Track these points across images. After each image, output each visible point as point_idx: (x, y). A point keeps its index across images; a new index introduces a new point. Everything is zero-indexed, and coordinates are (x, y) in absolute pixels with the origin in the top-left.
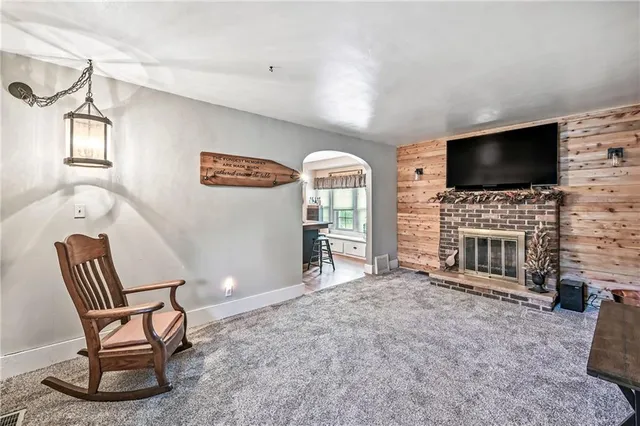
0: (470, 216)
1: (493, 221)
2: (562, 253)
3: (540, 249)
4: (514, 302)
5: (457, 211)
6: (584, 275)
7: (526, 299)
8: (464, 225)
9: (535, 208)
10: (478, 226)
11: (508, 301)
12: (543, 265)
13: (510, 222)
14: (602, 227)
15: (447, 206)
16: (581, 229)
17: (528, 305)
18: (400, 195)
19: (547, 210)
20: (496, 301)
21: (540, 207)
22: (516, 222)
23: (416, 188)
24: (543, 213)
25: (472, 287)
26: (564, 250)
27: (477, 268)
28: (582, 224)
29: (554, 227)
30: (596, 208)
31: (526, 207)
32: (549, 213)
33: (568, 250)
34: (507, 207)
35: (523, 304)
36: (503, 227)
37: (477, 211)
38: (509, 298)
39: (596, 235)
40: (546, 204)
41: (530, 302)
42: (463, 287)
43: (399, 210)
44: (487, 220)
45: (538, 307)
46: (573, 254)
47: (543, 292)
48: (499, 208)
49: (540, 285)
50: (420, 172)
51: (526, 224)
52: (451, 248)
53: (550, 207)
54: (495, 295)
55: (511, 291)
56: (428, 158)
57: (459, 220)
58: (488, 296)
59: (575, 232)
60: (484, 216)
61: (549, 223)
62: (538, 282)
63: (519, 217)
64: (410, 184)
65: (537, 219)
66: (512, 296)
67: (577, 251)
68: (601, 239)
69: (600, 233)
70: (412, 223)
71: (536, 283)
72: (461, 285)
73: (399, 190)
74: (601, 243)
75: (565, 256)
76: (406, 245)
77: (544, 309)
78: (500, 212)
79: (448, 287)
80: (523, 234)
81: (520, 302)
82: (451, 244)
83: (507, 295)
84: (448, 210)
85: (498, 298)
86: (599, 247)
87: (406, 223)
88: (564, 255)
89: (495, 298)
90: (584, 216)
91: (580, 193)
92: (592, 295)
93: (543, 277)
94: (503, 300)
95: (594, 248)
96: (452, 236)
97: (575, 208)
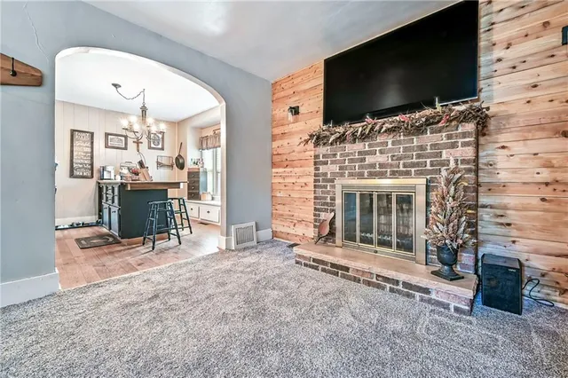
0: (352, 161)
1: (381, 166)
2: (481, 212)
3: (450, 203)
4: (408, 295)
5: (335, 155)
6: (517, 247)
7: (427, 291)
8: (342, 175)
9: (442, 138)
10: (361, 176)
11: (399, 292)
12: (455, 232)
13: (405, 166)
14: (548, 165)
15: (322, 150)
16: (515, 171)
17: (429, 301)
18: (275, 145)
19: (460, 141)
20: (380, 292)
21: (449, 137)
22: (413, 165)
23: (291, 134)
24: (454, 146)
25: (347, 269)
26: (484, 206)
27: (358, 239)
28: (514, 163)
29: (471, 166)
30: (539, 134)
31: (429, 138)
32: (464, 144)
33: (492, 207)
34: (399, 142)
35: (422, 300)
36: (394, 174)
37: (360, 153)
38: (400, 287)
39: (540, 178)
40: (460, 130)
41: (433, 296)
42: (336, 269)
43: (274, 165)
44: (372, 166)
45: (446, 307)
46: (499, 212)
47: (454, 277)
48: (390, 146)
49: (450, 265)
50: (295, 111)
51: (428, 167)
52: (326, 211)
53: (464, 135)
54: (380, 282)
55: (402, 277)
56: (305, 91)
57: (336, 168)
58: (369, 284)
59: (503, 176)
60: (369, 159)
61: (463, 161)
62: (447, 261)
63: (419, 156)
64: (286, 129)
65: (444, 156)
66: (406, 284)
67: (505, 208)
68: (547, 184)
69: (546, 175)
70: (287, 180)
71: (444, 263)
72: (333, 265)
73: (274, 138)
74: (547, 192)
75: (486, 217)
76: (281, 210)
77: (457, 309)
78: (390, 150)
79: (316, 268)
80: (423, 181)
81: (418, 294)
82: (327, 204)
83: (397, 282)
84: (324, 156)
85: (383, 288)
86: (543, 200)
87: (281, 181)
88: (485, 215)
89: (378, 286)
90: (518, 148)
91: (512, 111)
92: (530, 280)
93: (456, 252)
94: (392, 290)
95: (535, 201)
96: (328, 192)
97: (503, 138)
